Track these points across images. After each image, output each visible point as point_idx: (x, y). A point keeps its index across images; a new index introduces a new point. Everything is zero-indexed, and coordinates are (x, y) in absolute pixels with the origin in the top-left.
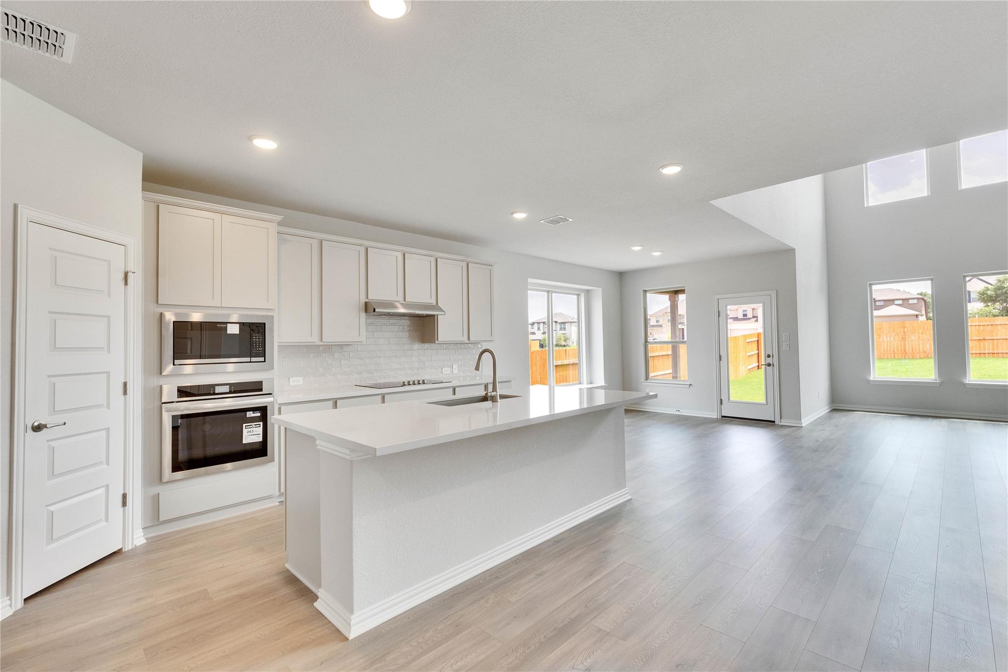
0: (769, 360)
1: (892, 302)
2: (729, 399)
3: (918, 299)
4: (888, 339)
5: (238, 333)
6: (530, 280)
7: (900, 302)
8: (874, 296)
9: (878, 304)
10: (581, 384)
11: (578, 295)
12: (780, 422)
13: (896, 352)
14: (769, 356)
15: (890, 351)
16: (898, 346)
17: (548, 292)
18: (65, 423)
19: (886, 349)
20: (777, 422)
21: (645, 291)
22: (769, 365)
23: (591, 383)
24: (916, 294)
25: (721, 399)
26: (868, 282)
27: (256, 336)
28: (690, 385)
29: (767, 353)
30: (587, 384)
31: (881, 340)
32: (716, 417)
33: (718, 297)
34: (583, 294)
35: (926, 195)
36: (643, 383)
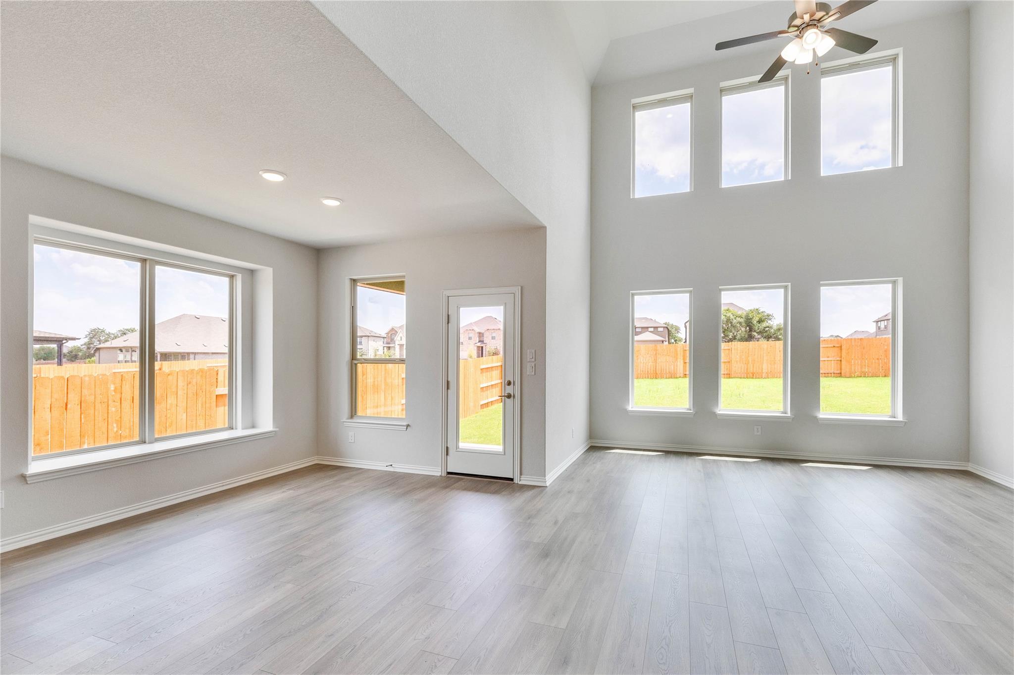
0: (509, 390)
1: (646, 329)
2: (457, 447)
3: (664, 327)
4: (644, 361)
6: (32, 219)
7: (652, 329)
8: (635, 324)
9: (638, 330)
10: (232, 429)
11: (232, 277)
12: (520, 480)
13: (649, 372)
14: (509, 383)
15: (645, 371)
16: (651, 367)
17: (143, 261)
19: (642, 370)
20: (516, 481)
21: (354, 281)
22: (509, 396)
23: (253, 427)
24: (662, 323)
25: (447, 448)
26: (631, 292)
28: (408, 426)
29: (507, 379)
30: (243, 430)
31: (639, 361)
32: (439, 474)
33: (448, 293)
34: (241, 276)
35: (689, 191)
36: (345, 423)
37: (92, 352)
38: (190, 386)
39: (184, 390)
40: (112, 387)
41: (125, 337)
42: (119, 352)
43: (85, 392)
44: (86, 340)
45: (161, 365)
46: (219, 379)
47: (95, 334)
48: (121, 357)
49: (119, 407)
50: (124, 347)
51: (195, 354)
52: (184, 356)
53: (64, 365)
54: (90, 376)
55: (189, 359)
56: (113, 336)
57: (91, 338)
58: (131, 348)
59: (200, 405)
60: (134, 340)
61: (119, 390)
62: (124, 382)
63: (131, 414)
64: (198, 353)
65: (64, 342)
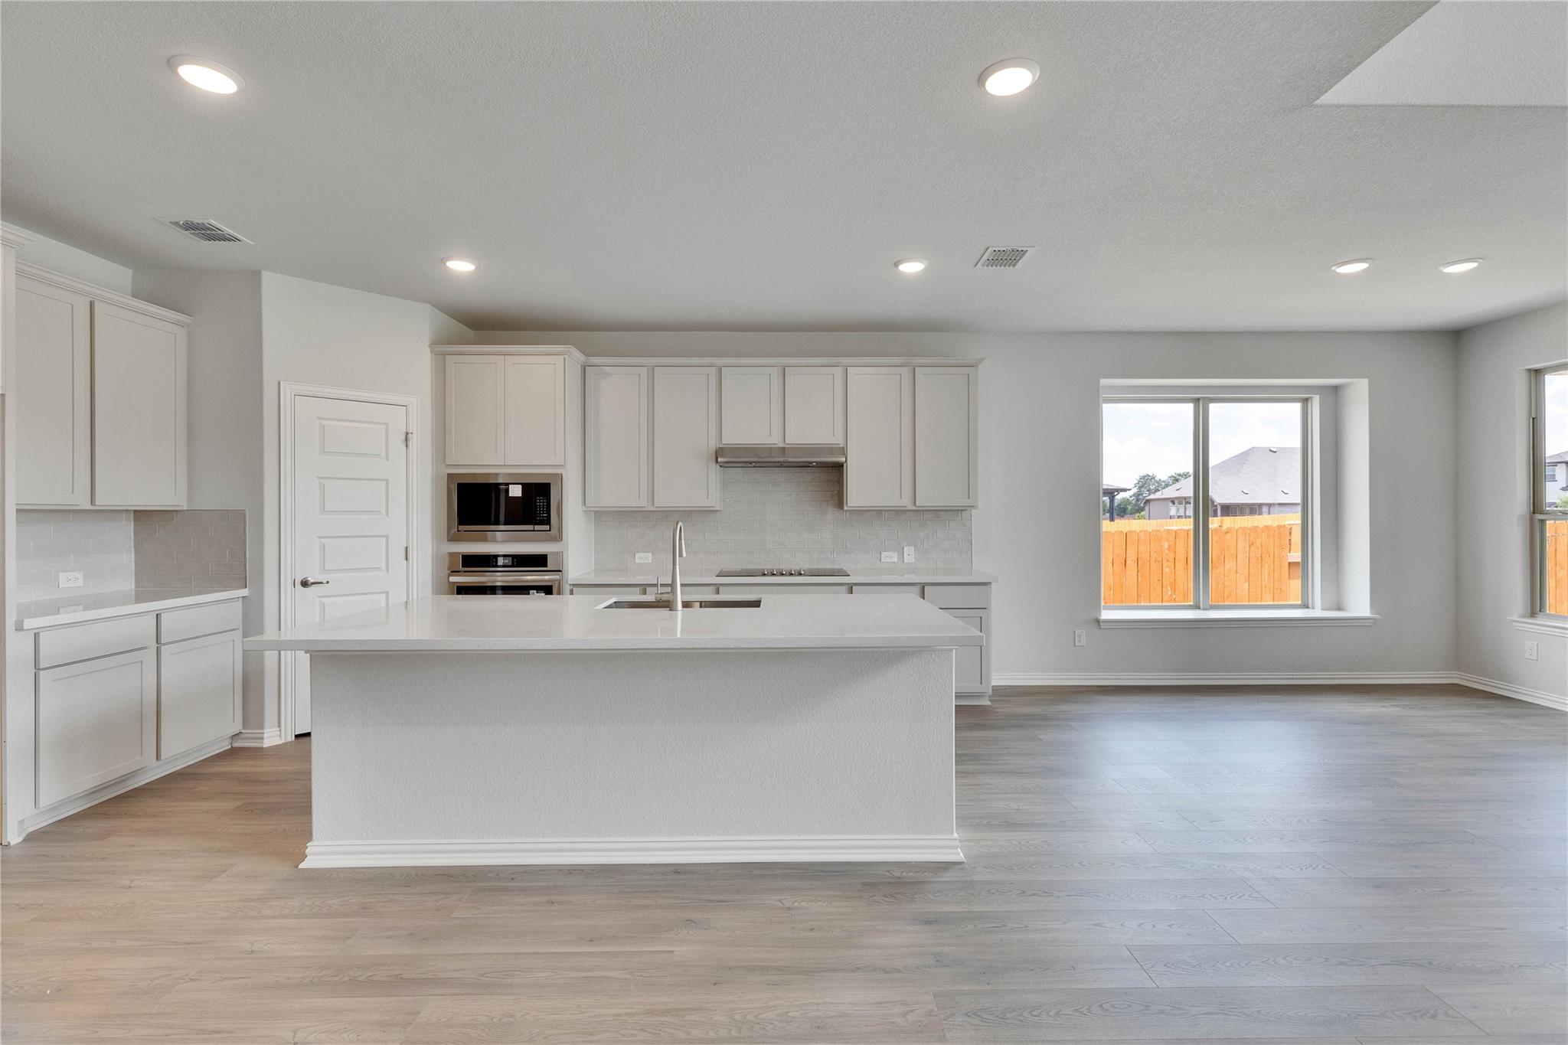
5: (521, 495)
6: (1104, 382)
10: (1308, 608)
11: (1305, 402)
17: (1196, 401)
18: (328, 582)
21: (1536, 374)
23: (1339, 609)
27: (540, 500)
30: (1322, 610)
34: (1318, 396)
36: (1514, 623)
37: (1142, 505)
38: (1252, 548)
39: (1245, 553)
40: (1166, 546)
41: (1177, 485)
42: (1171, 504)
43: (1141, 548)
44: (1135, 490)
45: (1222, 522)
46: (1293, 541)
47: (1145, 482)
48: (1173, 511)
49: (1173, 567)
50: (1176, 498)
51: (1270, 505)
52: (1254, 509)
53: (1116, 521)
54: (1146, 531)
55: (1260, 514)
56: (1163, 484)
57: (1140, 488)
58: (1185, 499)
59: (1266, 575)
60: (1187, 489)
61: (1173, 549)
62: (1178, 540)
63: (1185, 577)
64: (1274, 504)
65: (1116, 493)
